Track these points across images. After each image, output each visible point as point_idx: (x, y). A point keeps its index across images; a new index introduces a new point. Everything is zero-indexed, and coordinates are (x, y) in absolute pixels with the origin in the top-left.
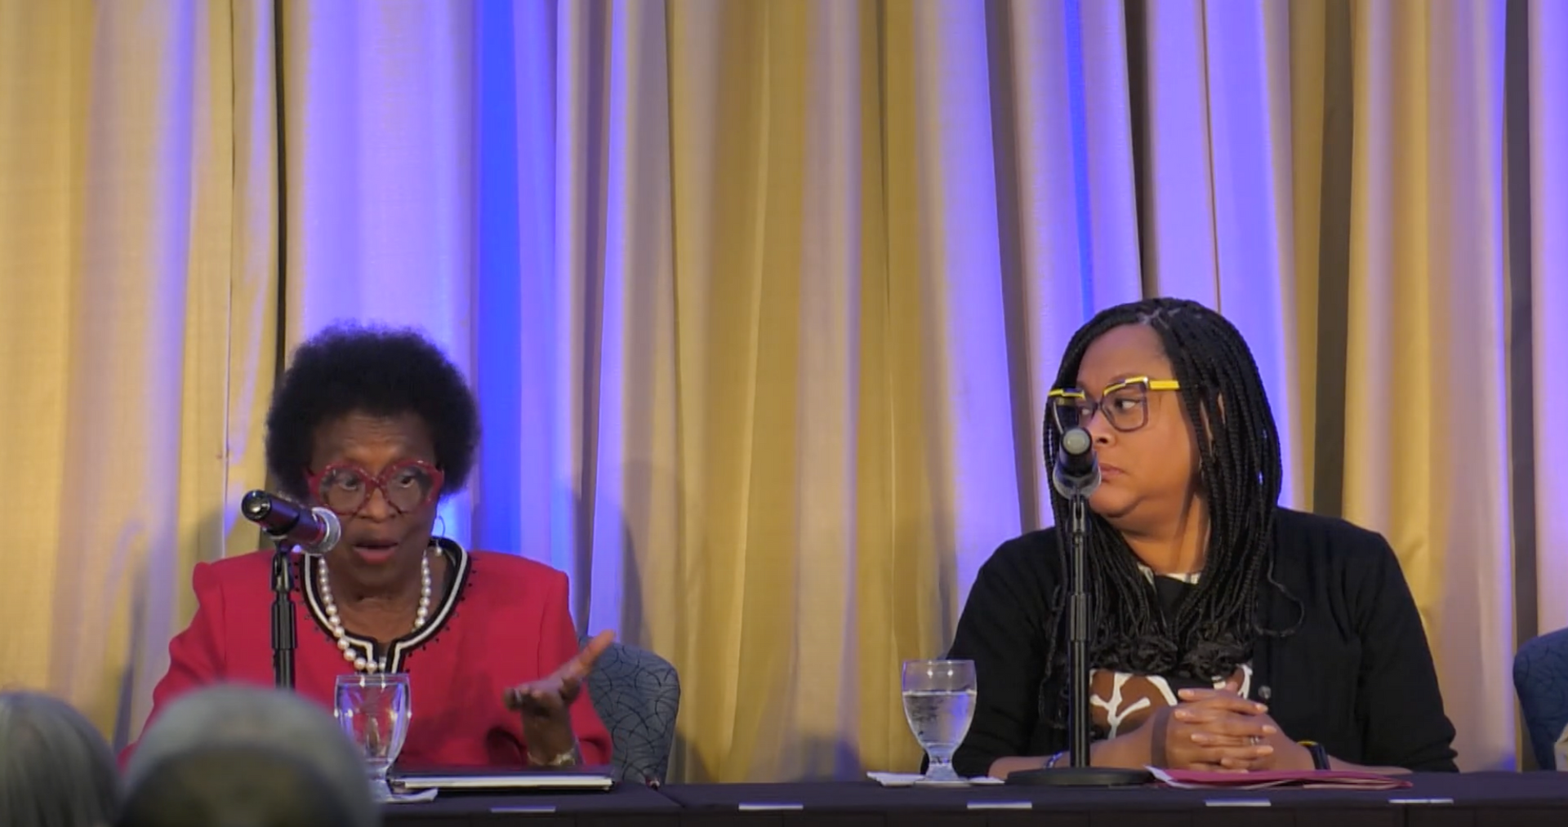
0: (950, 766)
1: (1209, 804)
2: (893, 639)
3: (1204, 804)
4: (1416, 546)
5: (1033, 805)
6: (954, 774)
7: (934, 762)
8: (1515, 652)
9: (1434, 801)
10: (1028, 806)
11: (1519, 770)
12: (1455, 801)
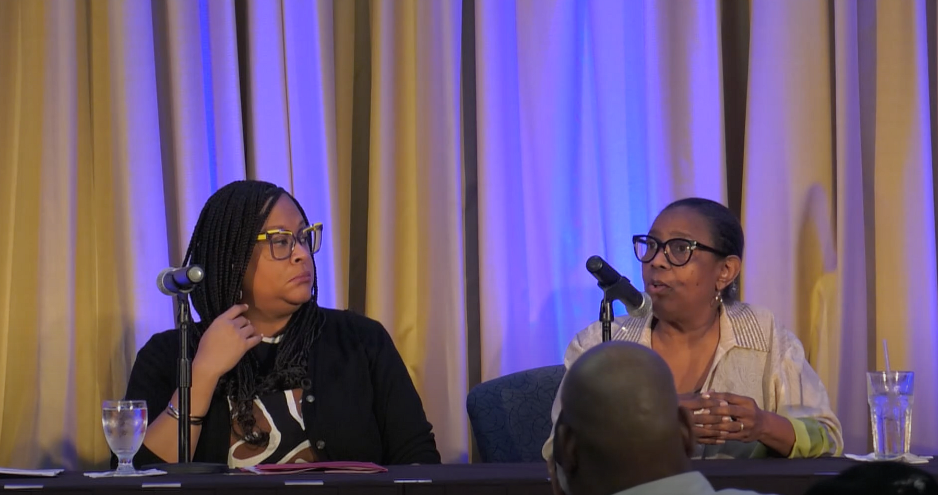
0: (131, 464)
1: (287, 484)
2: (97, 386)
3: (284, 484)
4: (408, 330)
5: (182, 485)
6: (133, 469)
7: (122, 462)
8: (468, 392)
9: (420, 481)
10: (178, 485)
11: (470, 462)
12: (433, 481)
